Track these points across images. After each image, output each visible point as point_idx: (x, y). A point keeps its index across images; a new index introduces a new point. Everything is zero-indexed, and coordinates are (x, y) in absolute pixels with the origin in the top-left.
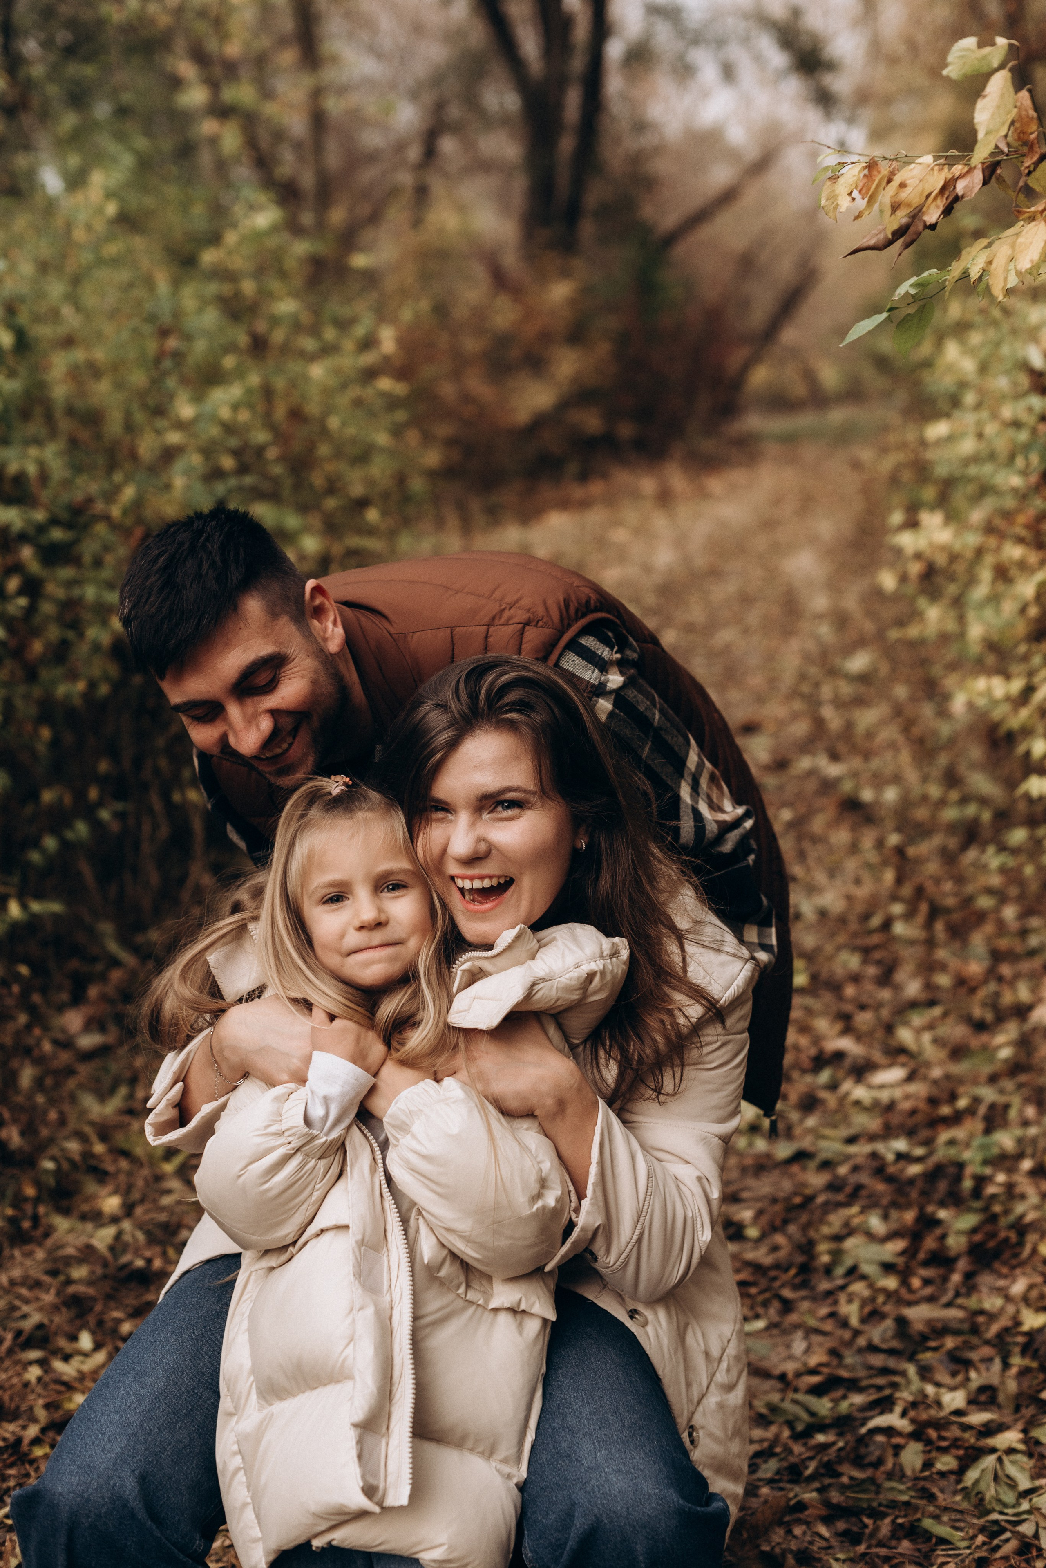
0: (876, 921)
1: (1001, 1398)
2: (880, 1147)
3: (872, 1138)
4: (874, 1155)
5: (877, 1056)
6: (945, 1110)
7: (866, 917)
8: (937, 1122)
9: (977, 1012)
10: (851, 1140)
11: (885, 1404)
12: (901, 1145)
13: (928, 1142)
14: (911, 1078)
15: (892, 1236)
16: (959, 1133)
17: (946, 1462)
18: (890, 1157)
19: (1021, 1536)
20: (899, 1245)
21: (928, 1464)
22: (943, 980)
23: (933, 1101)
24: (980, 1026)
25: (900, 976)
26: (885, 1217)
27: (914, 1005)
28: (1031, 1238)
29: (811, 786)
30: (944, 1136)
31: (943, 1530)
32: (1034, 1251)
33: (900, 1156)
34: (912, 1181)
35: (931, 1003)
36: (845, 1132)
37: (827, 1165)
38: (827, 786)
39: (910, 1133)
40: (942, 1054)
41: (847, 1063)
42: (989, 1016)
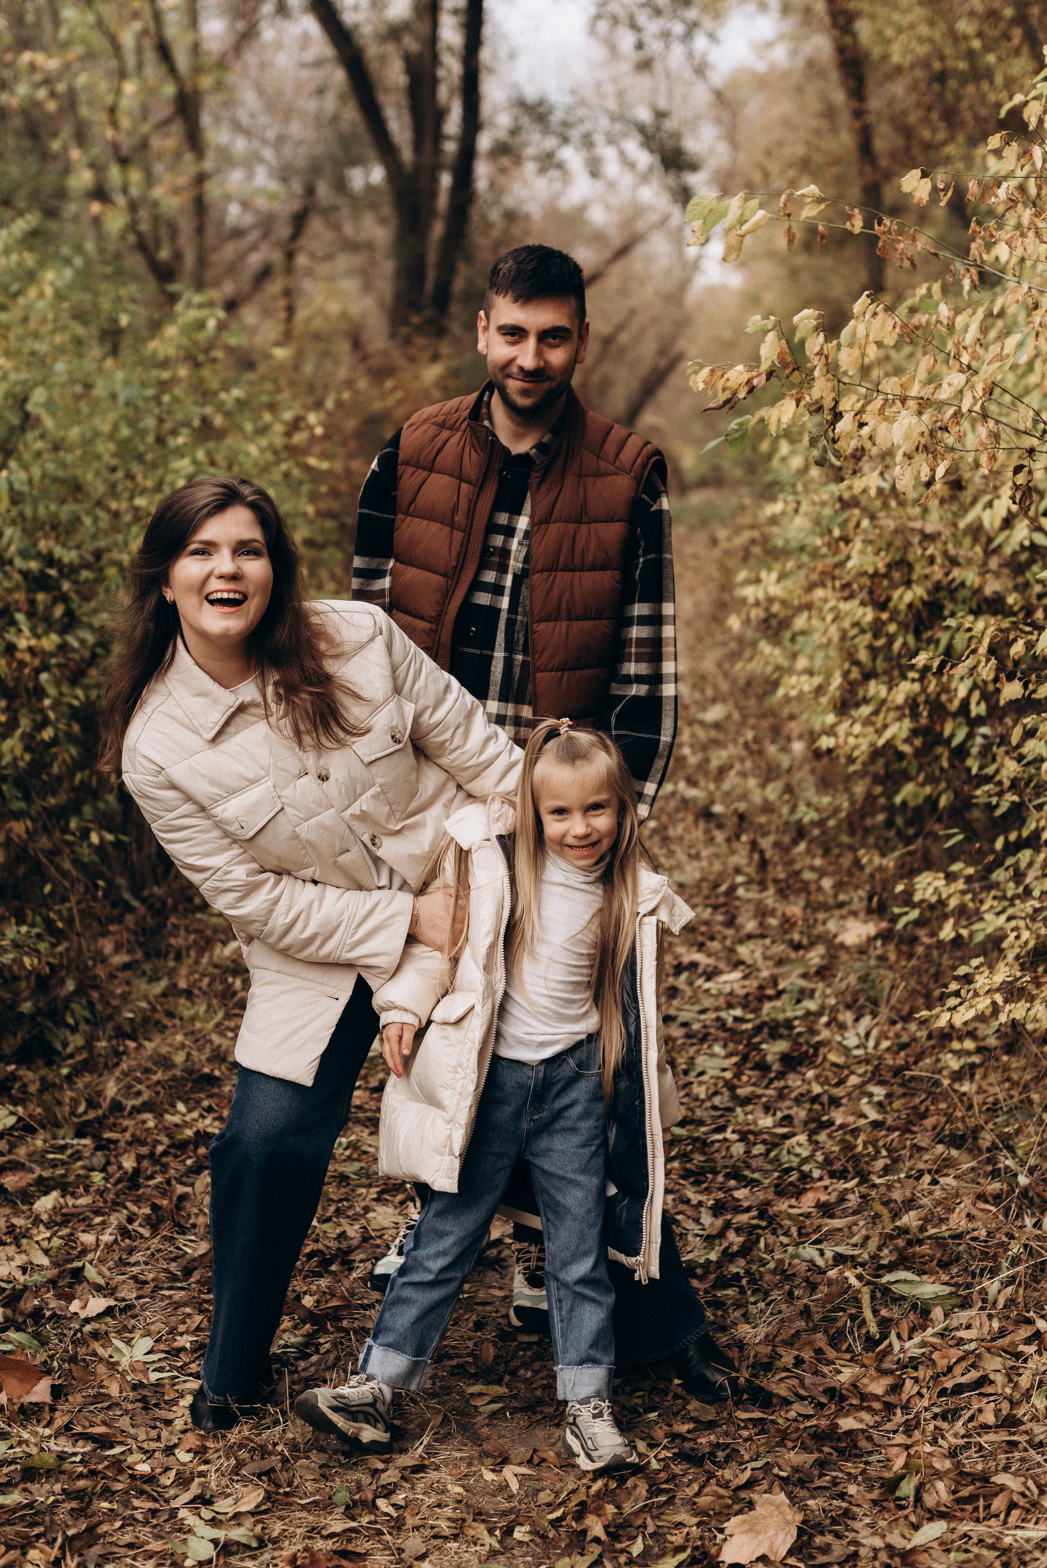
0: (723, 888)
1: (796, 1122)
2: (723, 1014)
3: (717, 1009)
4: (718, 1019)
5: (722, 965)
6: (770, 992)
7: (716, 886)
8: (762, 998)
9: (796, 937)
10: (703, 1011)
11: (721, 1129)
12: (738, 1012)
13: (757, 1011)
14: (745, 977)
15: (729, 1056)
16: (778, 1004)
17: (759, 1149)
18: (730, 1020)
19: (801, 1172)
20: (734, 1059)
21: (748, 1152)
22: (773, 922)
23: (761, 988)
24: (797, 947)
25: (739, 920)
26: (725, 1046)
27: (750, 937)
28: (823, 1050)
29: (672, 804)
30: (767, 1006)
31: (756, 1176)
32: (825, 1058)
33: (736, 1019)
34: (743, 1032)
35: (763, 936)
36: (697, 1008)
37: (685, 1025)
38: (685, 803)
39: (745, 1007)
40: (770, 963)
41: (700, 970)
42: (805, 941)
